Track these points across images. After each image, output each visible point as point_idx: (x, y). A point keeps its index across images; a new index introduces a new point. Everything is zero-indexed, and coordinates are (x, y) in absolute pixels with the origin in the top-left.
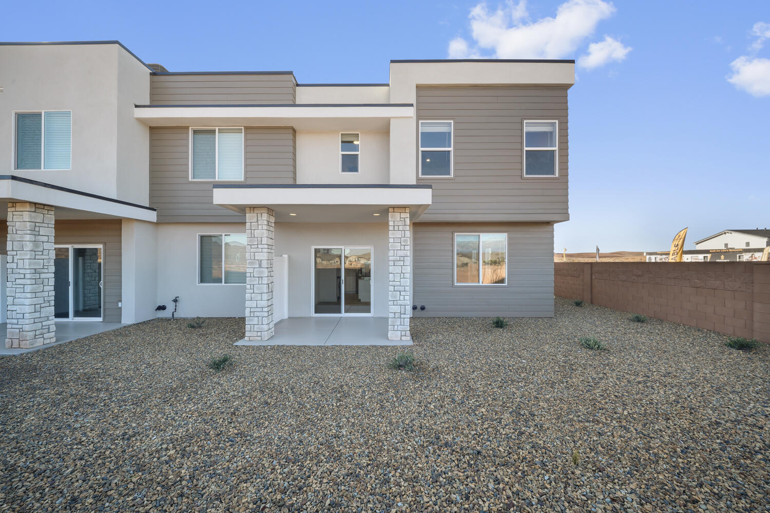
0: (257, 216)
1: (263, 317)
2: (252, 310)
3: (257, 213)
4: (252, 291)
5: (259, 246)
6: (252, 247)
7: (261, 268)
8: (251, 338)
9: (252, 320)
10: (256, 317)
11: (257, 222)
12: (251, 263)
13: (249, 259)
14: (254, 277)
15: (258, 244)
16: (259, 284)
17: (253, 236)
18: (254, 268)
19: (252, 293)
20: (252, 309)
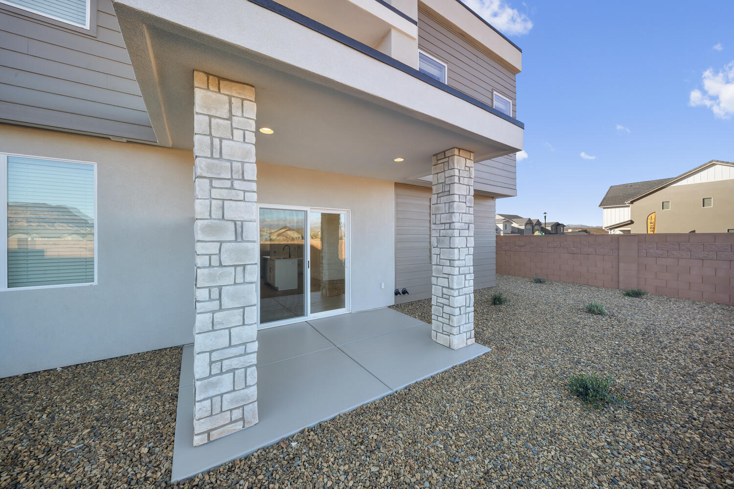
0: (230, 103)
1: (246, 368)
2: (215, 356)
3: (230, 97)
4: (215, 305)
5: (237, 184)
6: (215, 183)
7: (243, 241)
8: (215, 435)
9: (214, 385)
10: (228, 372)
11: (230, 119)
12: (210, 229)
13: (207, 216)
14: (221, 265)
15: (232, 179)
16: (235, 283)
17: (216, 155)
18: (221, 242)
19: (213, 312)
20: (214, 354)
